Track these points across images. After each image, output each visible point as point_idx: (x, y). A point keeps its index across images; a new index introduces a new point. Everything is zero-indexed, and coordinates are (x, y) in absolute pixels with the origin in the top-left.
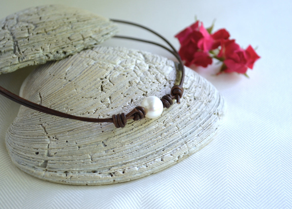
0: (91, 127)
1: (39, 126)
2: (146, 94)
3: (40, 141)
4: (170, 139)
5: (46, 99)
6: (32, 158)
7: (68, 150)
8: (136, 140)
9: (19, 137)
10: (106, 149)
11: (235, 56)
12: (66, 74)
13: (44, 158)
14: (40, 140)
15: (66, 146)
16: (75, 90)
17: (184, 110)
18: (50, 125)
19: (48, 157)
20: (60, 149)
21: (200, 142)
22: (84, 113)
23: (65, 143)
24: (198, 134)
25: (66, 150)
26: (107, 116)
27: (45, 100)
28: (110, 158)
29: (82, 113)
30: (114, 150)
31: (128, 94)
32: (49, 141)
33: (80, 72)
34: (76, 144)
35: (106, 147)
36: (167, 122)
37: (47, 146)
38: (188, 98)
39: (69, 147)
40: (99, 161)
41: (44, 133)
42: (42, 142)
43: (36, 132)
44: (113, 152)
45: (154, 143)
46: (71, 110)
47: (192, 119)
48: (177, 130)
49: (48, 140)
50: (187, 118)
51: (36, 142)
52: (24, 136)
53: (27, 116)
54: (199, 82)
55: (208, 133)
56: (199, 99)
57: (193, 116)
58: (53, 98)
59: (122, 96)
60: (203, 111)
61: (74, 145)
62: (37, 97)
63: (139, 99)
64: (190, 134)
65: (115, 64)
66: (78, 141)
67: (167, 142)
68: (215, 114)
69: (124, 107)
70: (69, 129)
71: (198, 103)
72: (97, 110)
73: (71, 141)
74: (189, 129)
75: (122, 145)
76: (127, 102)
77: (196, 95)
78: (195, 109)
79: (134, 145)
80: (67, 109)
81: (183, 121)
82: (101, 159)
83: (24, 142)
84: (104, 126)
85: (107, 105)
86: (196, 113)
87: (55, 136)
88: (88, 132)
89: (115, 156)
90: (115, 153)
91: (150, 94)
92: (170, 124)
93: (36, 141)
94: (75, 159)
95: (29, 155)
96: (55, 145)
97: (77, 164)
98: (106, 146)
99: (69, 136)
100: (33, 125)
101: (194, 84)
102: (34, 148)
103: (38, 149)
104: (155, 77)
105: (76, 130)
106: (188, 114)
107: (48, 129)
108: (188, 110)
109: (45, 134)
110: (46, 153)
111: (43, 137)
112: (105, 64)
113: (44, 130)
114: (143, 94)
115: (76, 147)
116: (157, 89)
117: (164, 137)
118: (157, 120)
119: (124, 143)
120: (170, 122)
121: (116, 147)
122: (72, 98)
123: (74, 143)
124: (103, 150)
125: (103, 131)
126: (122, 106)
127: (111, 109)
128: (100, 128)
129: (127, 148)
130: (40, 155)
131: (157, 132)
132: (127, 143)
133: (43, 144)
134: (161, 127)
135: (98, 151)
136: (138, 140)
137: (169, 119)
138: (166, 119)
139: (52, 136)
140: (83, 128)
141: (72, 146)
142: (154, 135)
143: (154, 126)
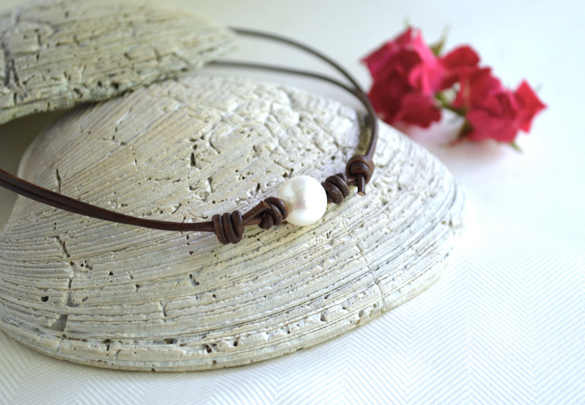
0: (165, 242)
1: (51, 240)
2: (291, 174)
3: (52, 273)
4: (343, 272)
5: (71, 181)
6: (33, 309)
7: (112, 292)
8: (265, 272)
9: (7, 265)
10: (198, 292)
11: (491, 101)
12: (116, 130)
13: (58, 310)
14: (53, 269)
15: (110, 283)
16: (134, 162)
17: (374, 212)
18: (76, 238)
19: (68, 307)
20: (96, 290)
21: (408, 282)
22: (152, 212)
23: (107, 276)
24: (406, 264)
25: (108, 292)
26: (202, 219)
27: (68, 185)
28: (207, 310)
29: (148, 212)
30: (215, 293)
31: (249, 174)
32: (73, 273)
33: (146, 125)
34: (132, 278)
35: (198, 286)
36: (336, 235)
37: (67, 284)
38: (383, 185)
39: (116, 285)
40: (180, 318)
41: (61, 254)
42: (57, 275)
43: (45, 254)
44: (213, 298)
45: (306, 280)
46: (122, 205)
47: (391, 231)
48: (357, 254)
49: (69, 271)
50: (380, 229)
51: (43, 275)
52: (18, 262)
53: (28, 218)
54: (409, 154)
55: (427, 264)
56: (410, 188)
57: (393, 225)
58: (85, 180)
59: (238, 177)
60: (417, 214)
61: (127, 281)
62: (50, 179)
63: (274, 184)
64: (387, 263)
65: (224, 110)
66: (136, 273)
67: (334, 280)
68: (444, 223)
69: (241, 200)
70: (117, 247)
71: (406, 197)
72: (180, 205)
73: (120, 272)
74: (385, 253)
75: (235, 282)
76: (246, 189)
77: (402, 180)
78: (398, 209)
79: (261, 284)
80: (115, 203)
81: (372, 234)
82: (186, 313)
83: (18, 275)
84: (195, 240)
85: (203, 195)
86: (402, 220)
87: (86, 262)
88: (158, 252)
89: (217, 306)
90: (218, 301)
91: (299, 174)
92: (343, 239)
93: (44, 273)
94: (128, 312)
95: (27, 303)
96: (85, 281)
97: (133, 322)
98: (198, 284)
99: (115, 261)
100: (39, 239)
101: (398, 156)
102: (39, 287)
103: (48, 289)
104: (313, 139)
105: (132, 248)
106: (383, 220)
107: (71, 245)
108: (383, 212)
109: (65, 256)
110: (64, 299)
111: (60, 263)
112: (201, 110)
113: (62, 249)
114: (283, 173)
115: (132, 285)
116: (315, 163)
117: (329, 269)
118: (313, 231)
119: (239, 279)
120: (343, 235)
121: (221, 286)
122: (127, 181)
123: (126, 277)
124: (190, 293)
125: (192, 251)
126: (236, 198)
127: (212, 204)
128: (186, 245)
129: (245, 289)
130: (51, 303)
131: (313, 256)
132: (245, 280)
133: (58, 278)
134: (321, 246)
135: (180, 295)
136: (270, 272)
137: (341, 229)
138: (335, 228)
139: (79, 261)
140: (148, 245)
141: (121, 284)
142: (306, 263)
143: (306, 243)
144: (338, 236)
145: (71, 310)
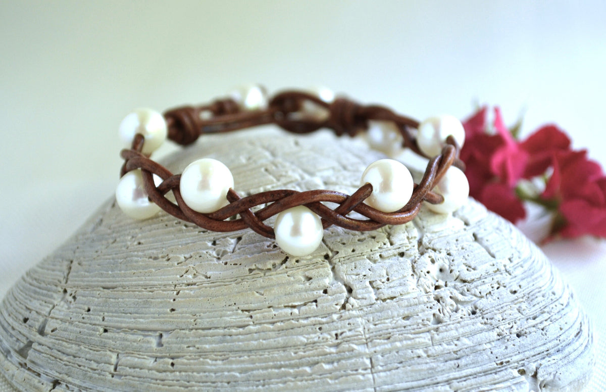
1: (65, 263)
2: (333, 257)
3: (44, 295)
6: (12, 328)
7: (78, 330)
8: (240, 354)
10: (158, 354)
13: (28, 335)
14: (46, 292)
15: (81, 320)
17: (415, 326)
18: (82, 266)
19: (37, 334)
20: (67, 324)
22: (160, 256)
23: (84, 311)
25: (75, 329)
26: (204, 278)
28: (157, 377)
29: (156, 256)
30: (174, 361)
32: (59, 300)
34: (103, 320)
35: (160, 348)
36: (348, 339)
37: (48, 310)
39: (85, 323)
40: (128, 377)
41: (62, 279)
42: (45, 298)
44: (170, 367)
45: (284, 379)
46: (139, 243)
47: (428, 356)
48: (365, 369)
49: (57, 298)
50: (413, 349)
51: (36, 296)
56: (487, 315)
57: (435, 350)
60: (479, 348)
61: (97, 322)
66: (110, 316)
68: (522, 372)
70: (108, 284)
73: (96, 311)
74: (407, 379)
75: (201, 356)
76: (269, 259)
77: (481, 303)
78: (454, 333)
79: (230, 367)
80: (133, 239)
81: (397, 351)
82: (135, 374)
83: (23, 292)
84: (183, 298)
85: (220, 253)
86: (453, 347)
87: (75, 292)
88: (140, 300)
89: (170, 375)
90: (174, 371)
91: (342, 259)
92: (354, 346)
93: (39, 294)
94: (83, 355)
95: (12, 320)
96: (63, 311)
97: (82, 367)
98: (162, 346)
99: (98, 298)
102: (28, 307)
103: (33, 311)
105: (120, 289)
106: (425, 338)
107: (74, 272)
109: (63, 282)
110: (37, 325)
111: (55, 288)
113: (66, 274)
114: (325, 253)
115: (99, 327)
117: (320, 375)
118: (320, 326)
119: (207, 353)
120: (356, 342)
121: (185, 356)
122: (158, 219)
123: (98, 317)
124: (150, 354)
125: (174, 308)
126: (252, 265)
127: (223, 264)
128: (172, 300)
129: (208, 367)
130: (27, 326)
131: (307, 353)
132: (214, 357)
133: (46, 302)
134: (323, 346)
135: (138, 353)
136: (246, 357)
137: (357, 333)
138: (350, 330)
139: (71, 289)
140: (136, 290)
141: (91, 324)
142: (293, 360)
143: (304, 337)
144: (349, 341)
145: (39, 338)
